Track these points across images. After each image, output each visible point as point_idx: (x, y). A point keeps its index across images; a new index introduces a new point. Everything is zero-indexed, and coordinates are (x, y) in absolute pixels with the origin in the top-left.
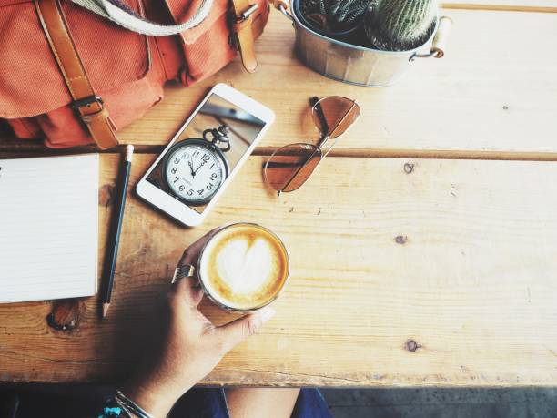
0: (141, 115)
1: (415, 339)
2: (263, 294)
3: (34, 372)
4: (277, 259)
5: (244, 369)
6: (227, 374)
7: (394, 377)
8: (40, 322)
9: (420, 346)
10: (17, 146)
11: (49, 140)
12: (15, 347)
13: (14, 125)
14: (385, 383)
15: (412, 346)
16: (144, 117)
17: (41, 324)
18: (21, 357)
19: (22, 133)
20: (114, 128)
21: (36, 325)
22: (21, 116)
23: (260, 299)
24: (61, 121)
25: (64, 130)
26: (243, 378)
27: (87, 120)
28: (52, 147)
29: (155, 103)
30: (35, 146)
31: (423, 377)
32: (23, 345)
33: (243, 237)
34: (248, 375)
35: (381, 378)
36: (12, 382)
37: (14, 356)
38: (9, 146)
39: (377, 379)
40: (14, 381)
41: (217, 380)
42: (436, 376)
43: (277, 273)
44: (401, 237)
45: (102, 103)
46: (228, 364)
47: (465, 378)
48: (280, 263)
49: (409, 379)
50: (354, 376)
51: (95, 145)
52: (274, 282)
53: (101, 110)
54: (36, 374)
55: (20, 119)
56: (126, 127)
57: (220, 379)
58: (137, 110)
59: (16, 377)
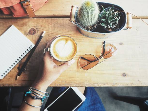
0: (42, 6)
1: (125, 73)
2: (68, 57)
3: (15, 83)
4: (74, 47)
5: (76, 82)
6: (71, 83)
7: (119, 84)
8: (16, 69)
9: (127, 75)
10: (5, 17)
11: (14, 15)
12: (9, 77)
13: (3, 10)
14: (116, 85)
15: (124, 75)
16: (42, 7)
17: (16, 70)
18: (11, 79)
19: (6, 13)
20: (34, 10)
21: (15, 70)
22: (5, 7)
23: (67, 59)
24: (18, 8)
25: (18, 11)
26: (75, 84)
27: (25, 7)
28: (15, 17)
29: (46, 2)
30: (10, 17)
31: (127, 84)
32: (11, 76)
33: (64, 40)
34: (77, 84)
35: (115, 84)
36: (9, 86)
37: (9, 79)
38: (2, 17)
39: (114, 84)
40: (10, 86)
41: (68, 85)
42: (131, 83)
43: (73, 52)
44: (121, 43)
45: (30, 2)
46: (71, 81)
47: (140, 84)
48: (74, 49)
49: (123, 84)
50: (107, 84)
51: (28, 16)
52: (72, 54)
53: (30, 4)
54: (16, 84)
55: (5, 8)
56: (37, 10)
57: (69, 85)
58: (40, 4)
59: (10, 85)
